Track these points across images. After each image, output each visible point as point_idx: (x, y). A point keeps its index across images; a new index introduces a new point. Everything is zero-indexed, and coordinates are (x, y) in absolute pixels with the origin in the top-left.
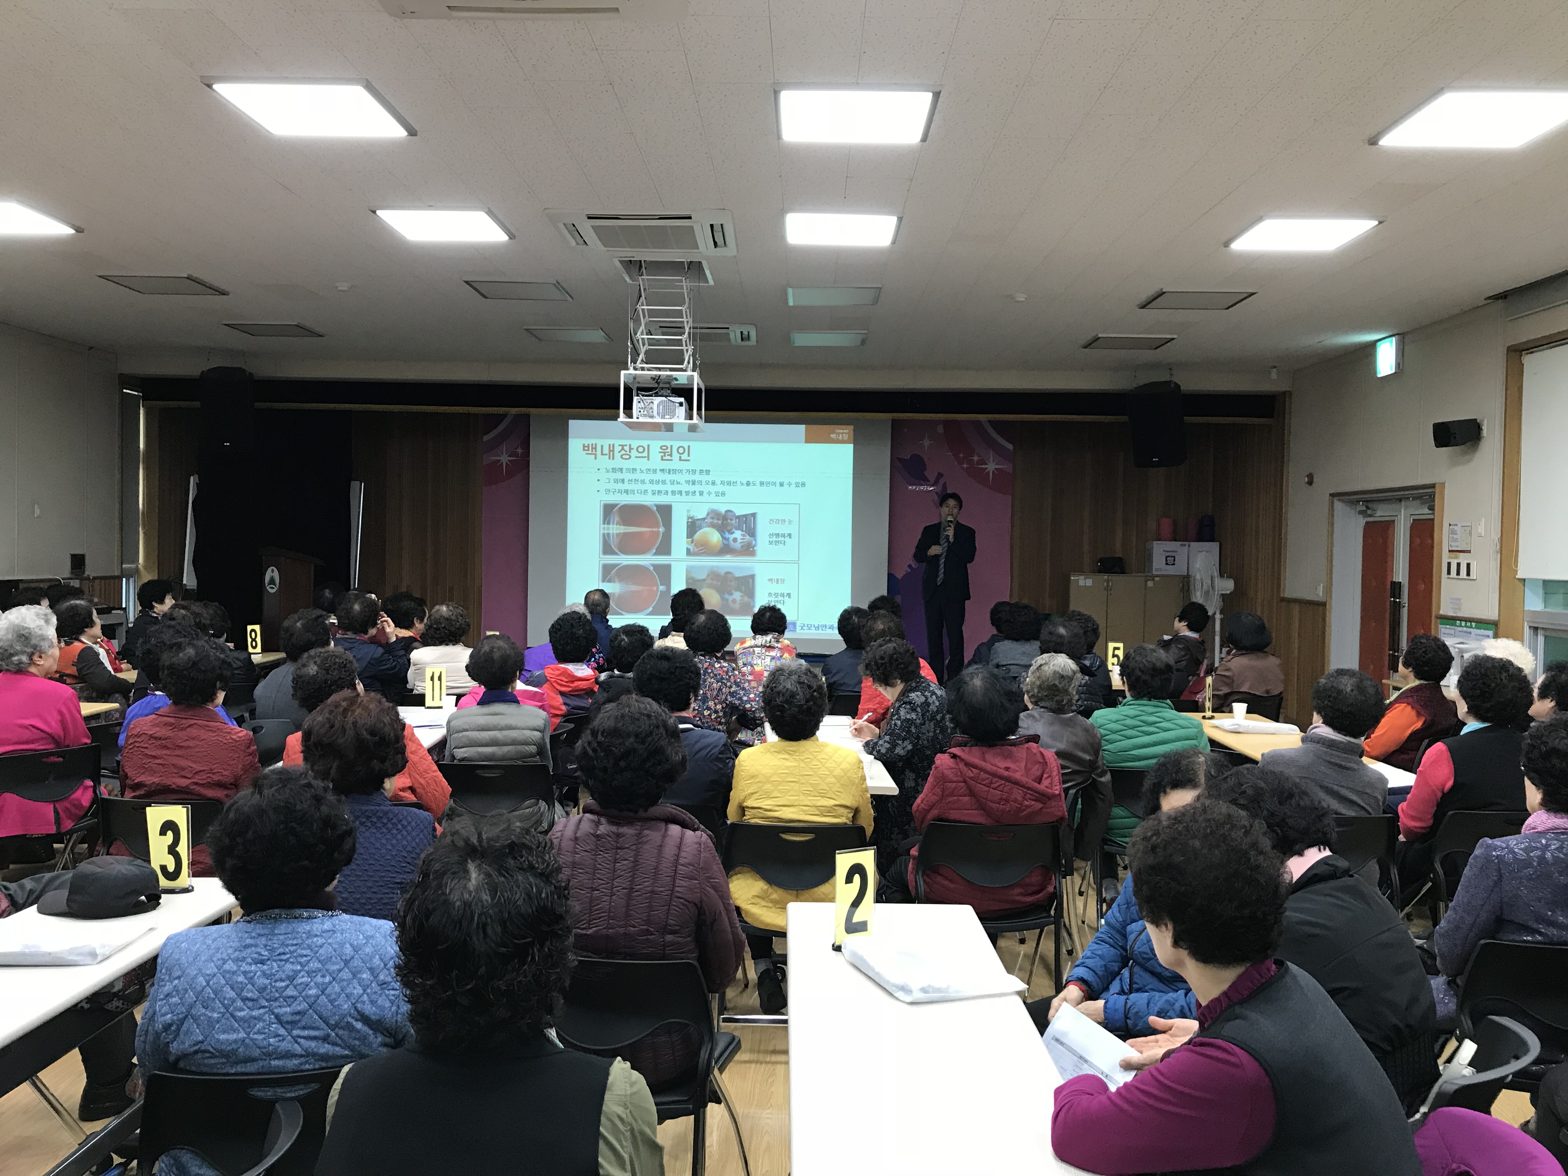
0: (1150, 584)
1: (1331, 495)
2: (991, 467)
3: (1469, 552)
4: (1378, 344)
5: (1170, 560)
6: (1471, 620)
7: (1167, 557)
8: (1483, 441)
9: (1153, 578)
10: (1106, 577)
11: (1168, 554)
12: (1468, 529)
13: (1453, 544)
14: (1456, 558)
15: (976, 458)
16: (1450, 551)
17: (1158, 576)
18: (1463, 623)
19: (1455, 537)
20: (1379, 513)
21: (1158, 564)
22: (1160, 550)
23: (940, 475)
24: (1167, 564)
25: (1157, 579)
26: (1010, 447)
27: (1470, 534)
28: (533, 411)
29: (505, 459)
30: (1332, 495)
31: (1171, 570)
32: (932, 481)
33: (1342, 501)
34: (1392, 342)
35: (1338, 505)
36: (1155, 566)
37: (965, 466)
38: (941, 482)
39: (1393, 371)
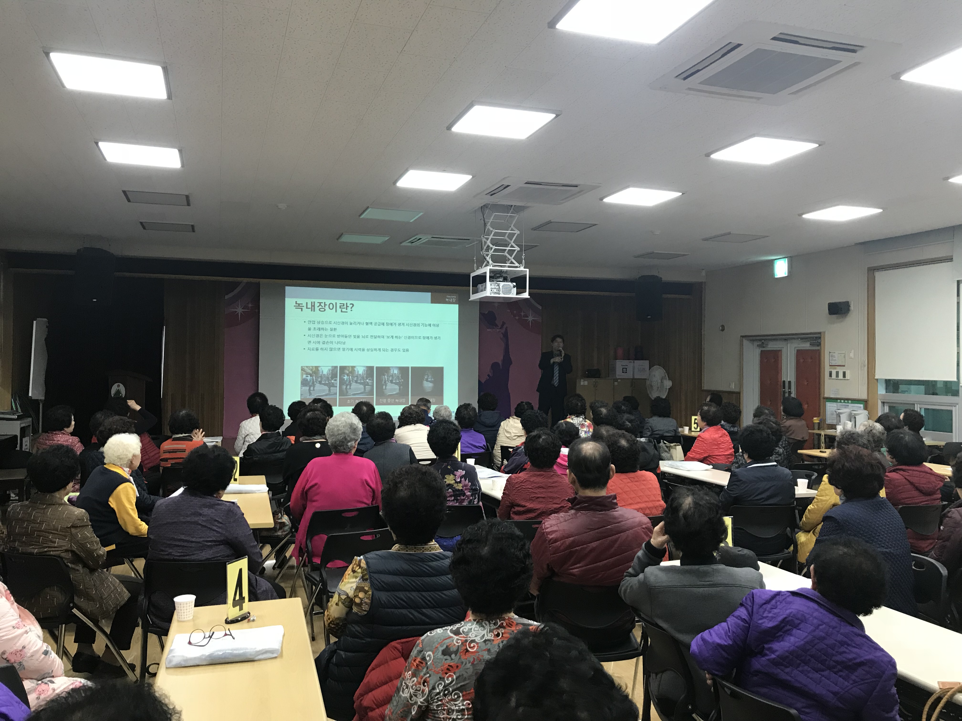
0: (616, 383)
1: (741, 336)
2: (530, 319)
3: (844, 366)
4: (775, 261)
5: (625, 370)
6: (848, 399)
7: (623, 368)
8: (850, 312)
9: (616, 380)
10: (594, 380)
11: (624, 367)
12: (843, 355)
13: (832, 362)
14: (835, 369)
15: (522, 314)
16: (830, 366)
17: (619, 379)
18: (842, 401)
19: (834, 358)
20: (769, 346)
21: (619, 373)
22: (619, 364)
23: (504, 323)
24: (623, 372)
25: (619, 380)
26: (540, 308)
27: (845, 357)
28: (262, 281)
29: (240, 310)
30: (743, 337)
31: (625, 376)
32: (500, 326)
33: (748, 340)
34: (785, 260)
35: (746, 342)
36: (617, 373)
37: (517, 318)
38: (505, 326)
39: (787, 275)
